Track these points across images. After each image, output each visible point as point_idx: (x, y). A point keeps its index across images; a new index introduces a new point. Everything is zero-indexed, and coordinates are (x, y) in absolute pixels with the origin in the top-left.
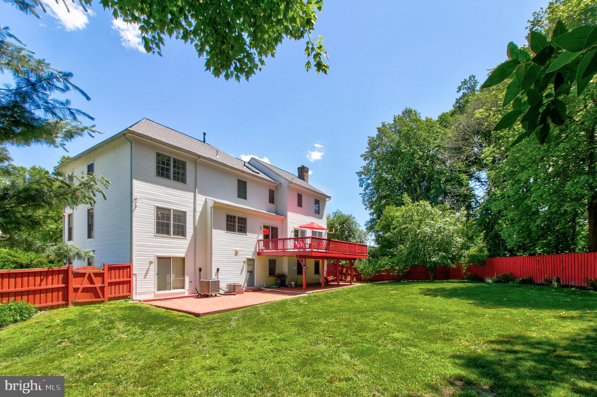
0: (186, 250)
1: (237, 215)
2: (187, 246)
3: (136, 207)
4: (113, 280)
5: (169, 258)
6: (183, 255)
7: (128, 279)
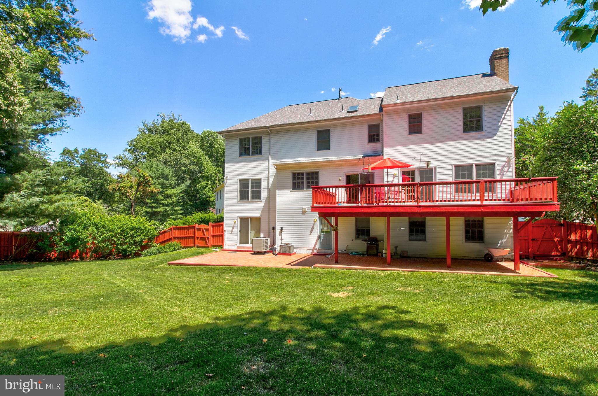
0: (261, 211)
1: (305, 171)
2: (262, 208)
3: (226, 183)
4: (215, 234)
5: (248, 218)
6: (258, 216)
7: (222, 234)
